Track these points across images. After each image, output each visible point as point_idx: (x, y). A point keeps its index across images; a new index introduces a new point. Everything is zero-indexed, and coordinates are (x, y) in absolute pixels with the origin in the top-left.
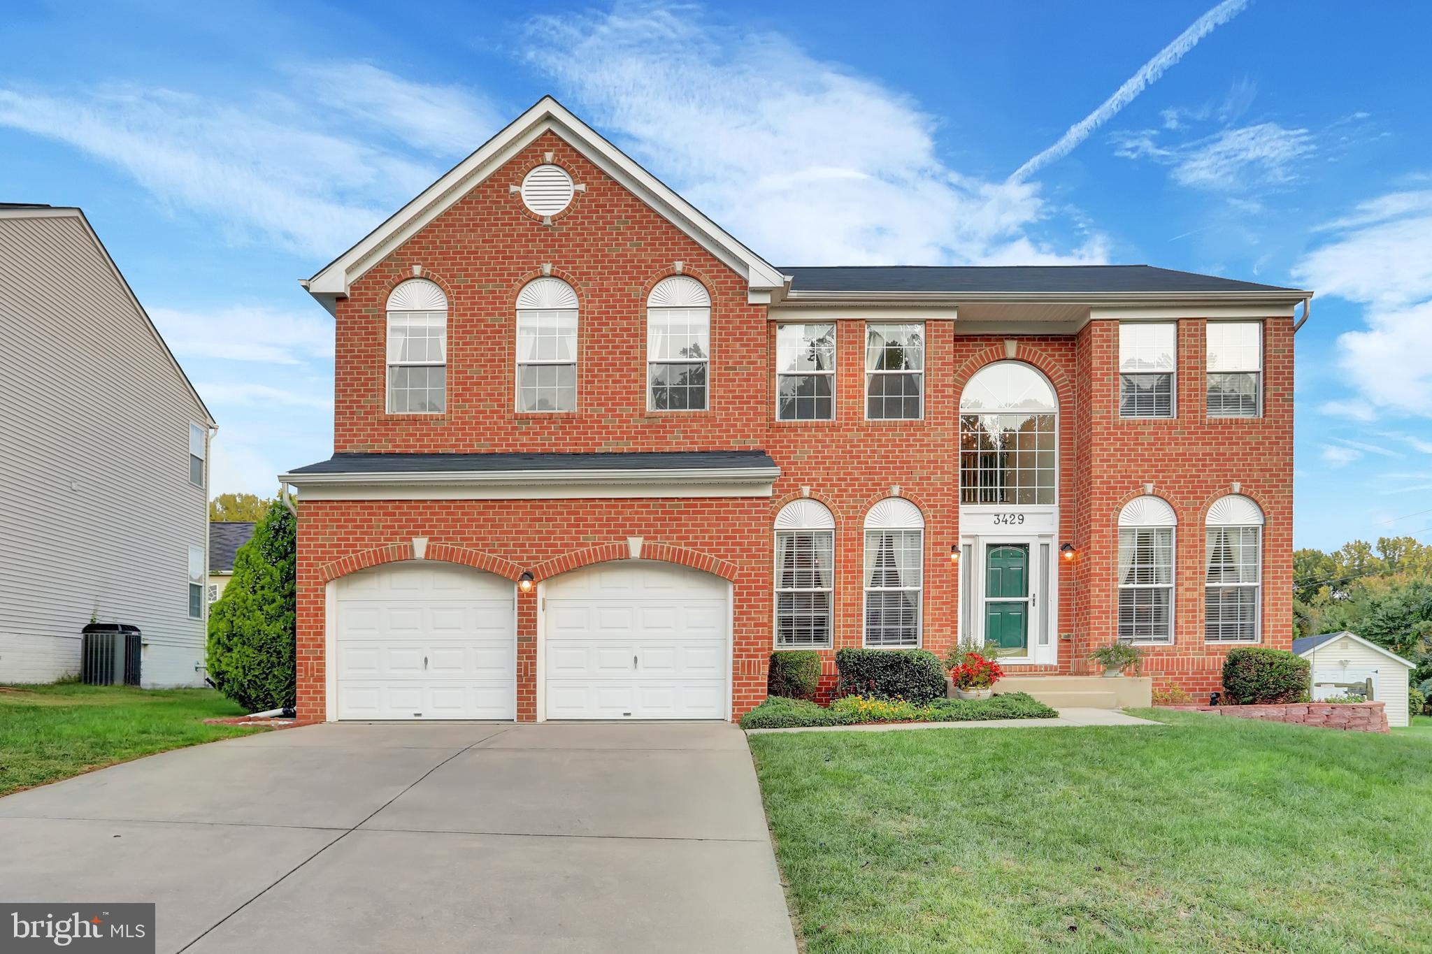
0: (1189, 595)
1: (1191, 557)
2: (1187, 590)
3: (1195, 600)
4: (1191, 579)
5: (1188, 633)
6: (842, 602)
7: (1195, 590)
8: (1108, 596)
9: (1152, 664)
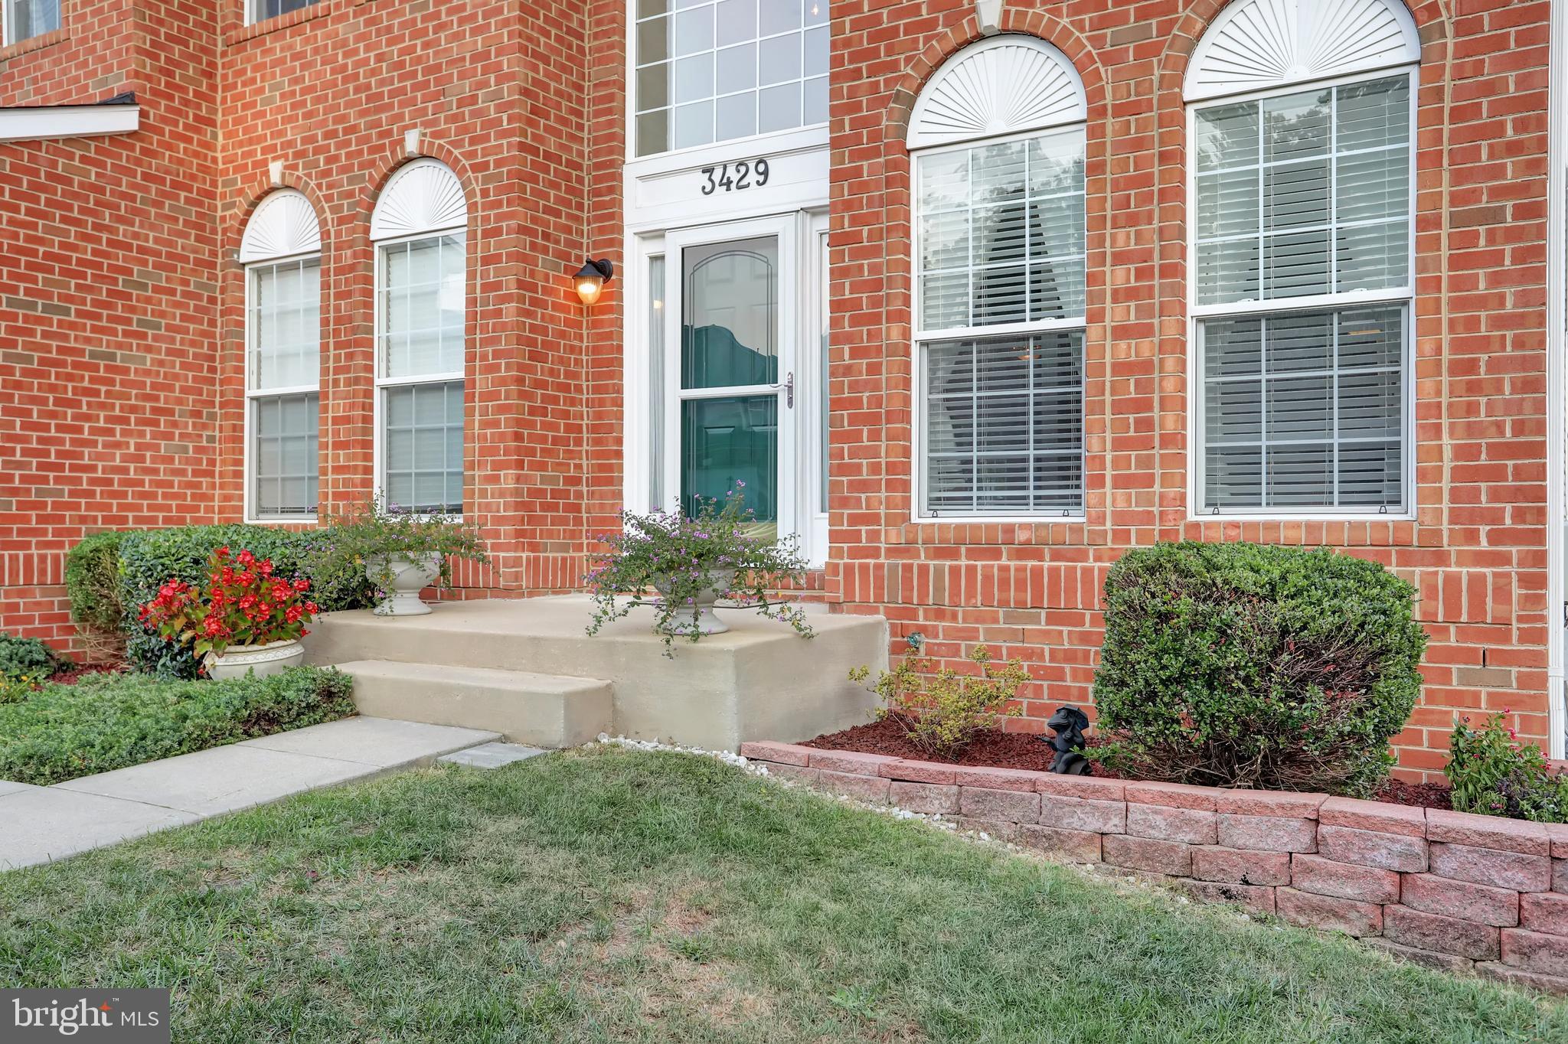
0: (1126, 350)
1: (1133, 220)
2: (1121, 332)
3: (1146, 366)
4: (1131, 294)
5: (1120, 482)
6: (330, 415)
7: (1146, 331)
8: (874, 369)
9: (1004, 583)
